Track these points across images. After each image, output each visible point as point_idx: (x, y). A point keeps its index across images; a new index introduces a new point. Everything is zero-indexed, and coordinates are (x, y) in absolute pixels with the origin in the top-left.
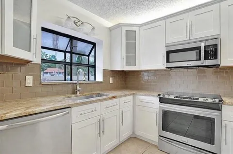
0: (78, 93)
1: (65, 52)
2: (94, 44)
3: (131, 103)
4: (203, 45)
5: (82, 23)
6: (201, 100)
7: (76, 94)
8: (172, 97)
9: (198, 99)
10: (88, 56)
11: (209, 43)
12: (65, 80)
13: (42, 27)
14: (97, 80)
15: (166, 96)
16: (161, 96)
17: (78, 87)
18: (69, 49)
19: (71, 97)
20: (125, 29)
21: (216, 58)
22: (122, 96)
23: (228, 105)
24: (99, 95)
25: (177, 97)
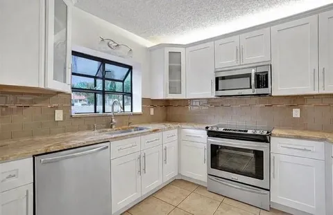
0: (114, 127)
1: (95, 78)
2: (130, 68)
3: (176, 138)
4: (253, 72)
5: (118, 45)
6: (250, 132)
7: (111, 128)
8: (221, 130)
9: (247, 131)
10: (123, 81)
11: (260, 70)
12: (95, 112)
13: (73, 51)
14: (134, 111)
15: (215, 129)
16: (209, 129)
17: (113, 120)
18: (100, 75)
19: (106, 131)
20: (168, 50)
21: (267, 86)
22: (165, 130)
23: (275, 136)
24: (137, 129)
25: (226, 130)
